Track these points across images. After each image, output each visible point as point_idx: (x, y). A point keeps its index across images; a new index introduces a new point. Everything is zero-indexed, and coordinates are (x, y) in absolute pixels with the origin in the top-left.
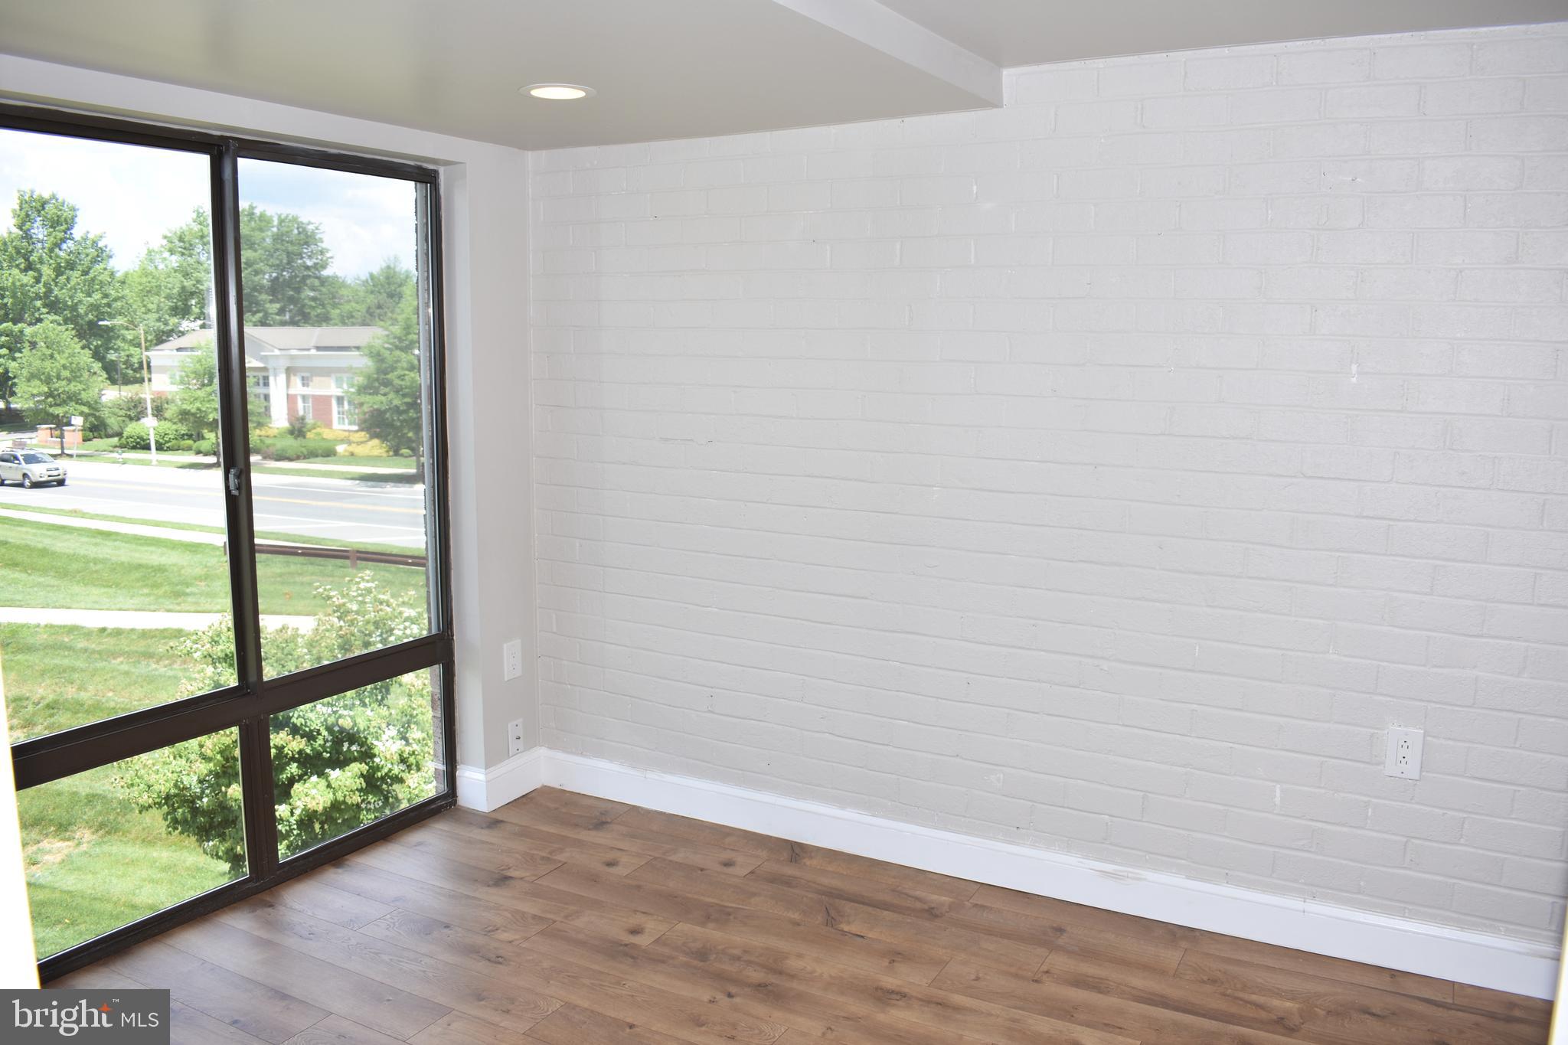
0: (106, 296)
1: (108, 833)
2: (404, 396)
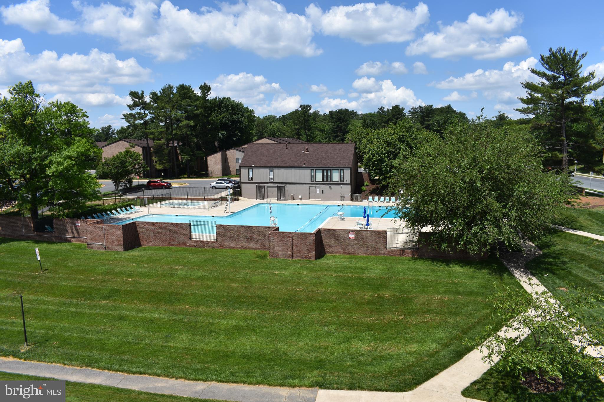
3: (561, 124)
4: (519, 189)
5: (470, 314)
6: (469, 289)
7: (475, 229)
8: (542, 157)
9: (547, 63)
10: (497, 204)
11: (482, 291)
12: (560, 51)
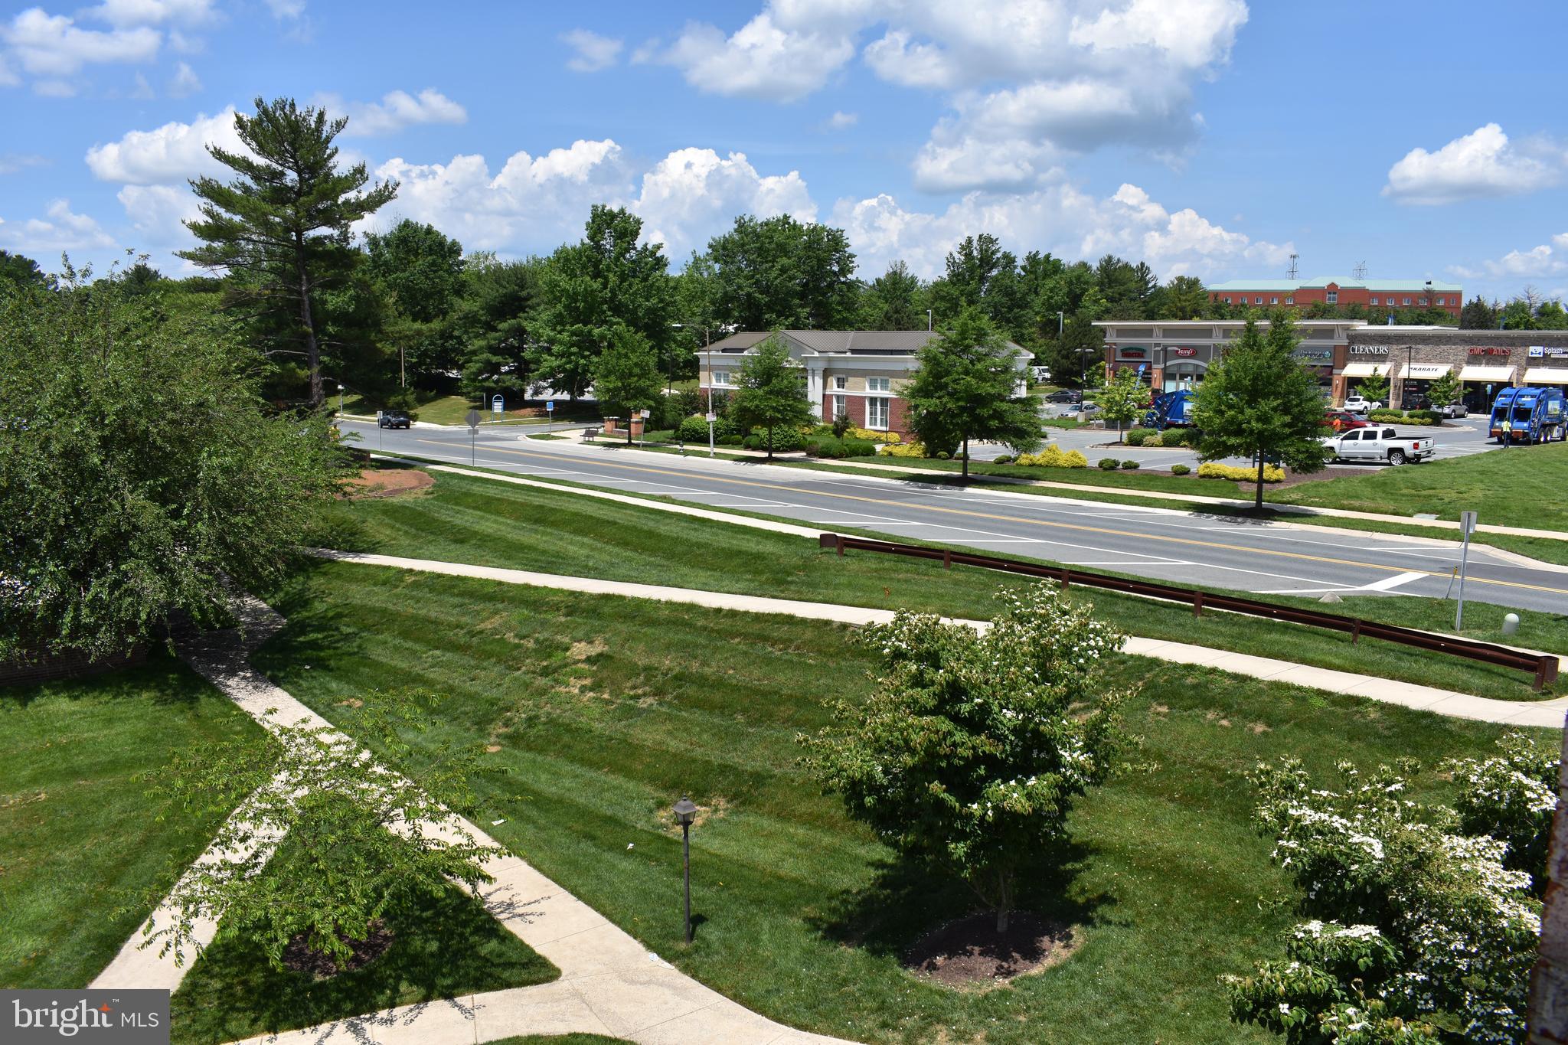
0: (661, 301)
1: (743, 803)
2: (958, 400)
3: (300, 293)
4: (210, 463)
5: (121, 824)
6: (104, 753)
7: (97, 588)
8: (258, 374)
9: (254, 137)
10: (155, 509)
11: (143, 753)
12: (283, 109)
